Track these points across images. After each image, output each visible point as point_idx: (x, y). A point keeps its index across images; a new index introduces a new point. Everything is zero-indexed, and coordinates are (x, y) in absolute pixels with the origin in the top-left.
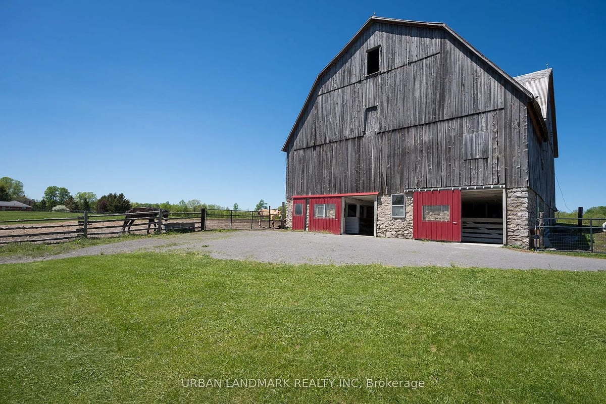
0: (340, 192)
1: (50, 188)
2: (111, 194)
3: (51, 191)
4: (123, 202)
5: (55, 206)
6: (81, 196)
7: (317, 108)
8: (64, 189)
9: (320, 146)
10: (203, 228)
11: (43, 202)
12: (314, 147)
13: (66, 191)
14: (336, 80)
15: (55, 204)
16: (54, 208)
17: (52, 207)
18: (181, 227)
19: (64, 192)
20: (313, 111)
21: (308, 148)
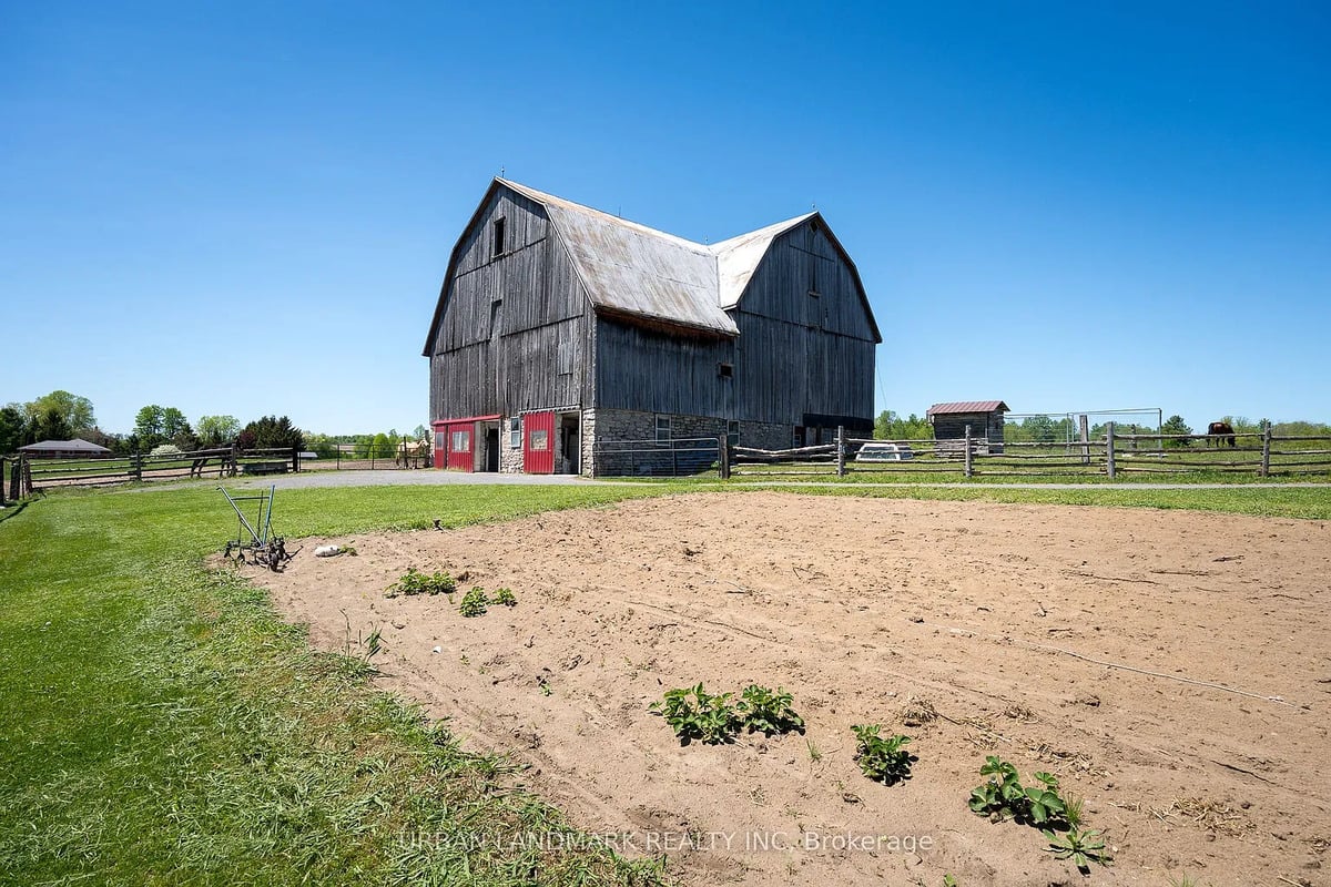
0: (474, 416)
1: (146, 411)
2: (265, 419)
3: (149, 417)
4: (288, 435)
5: (157, 447)
6: (209, 425)
7: (455, 294)
8: (174, 410)
9: (458, 349)
10: (295, 468)
11: (134, 441)
12: (453, 351)
13: (179, 415)
14: (469, 259)
15: (156, 441)
16: (156, 452)
17: (150, 449)
18: (265, 468)
19: (174, 417)
20: (452, 301)
21: (448, 352)
